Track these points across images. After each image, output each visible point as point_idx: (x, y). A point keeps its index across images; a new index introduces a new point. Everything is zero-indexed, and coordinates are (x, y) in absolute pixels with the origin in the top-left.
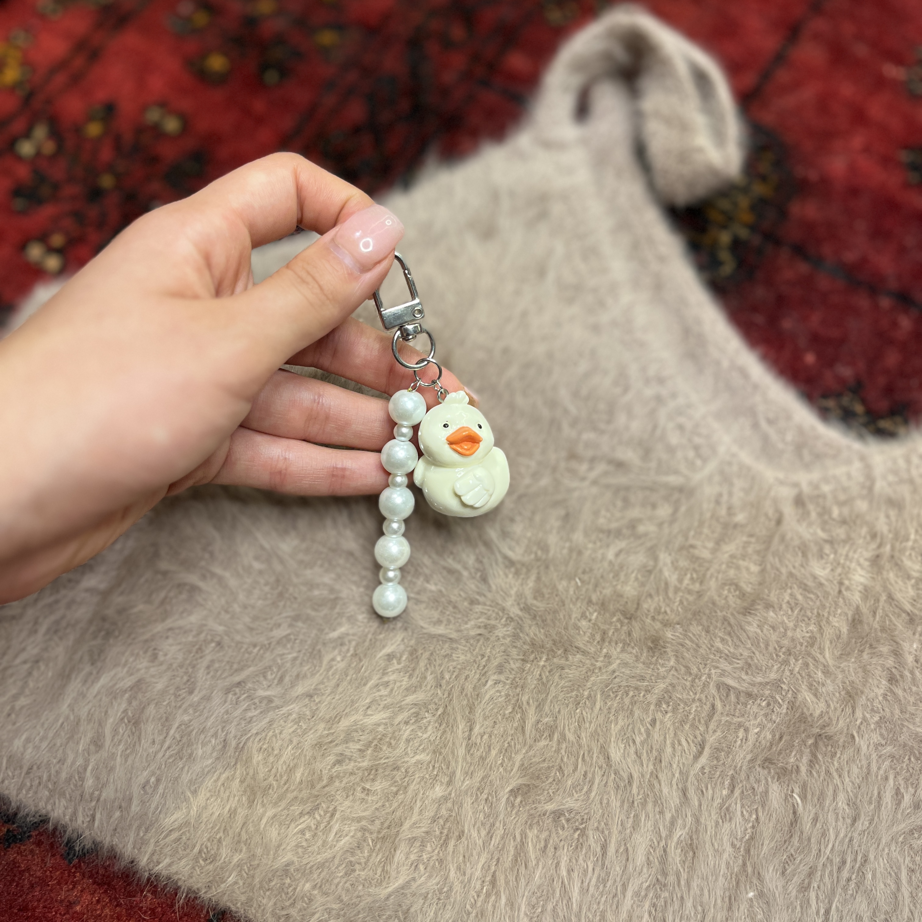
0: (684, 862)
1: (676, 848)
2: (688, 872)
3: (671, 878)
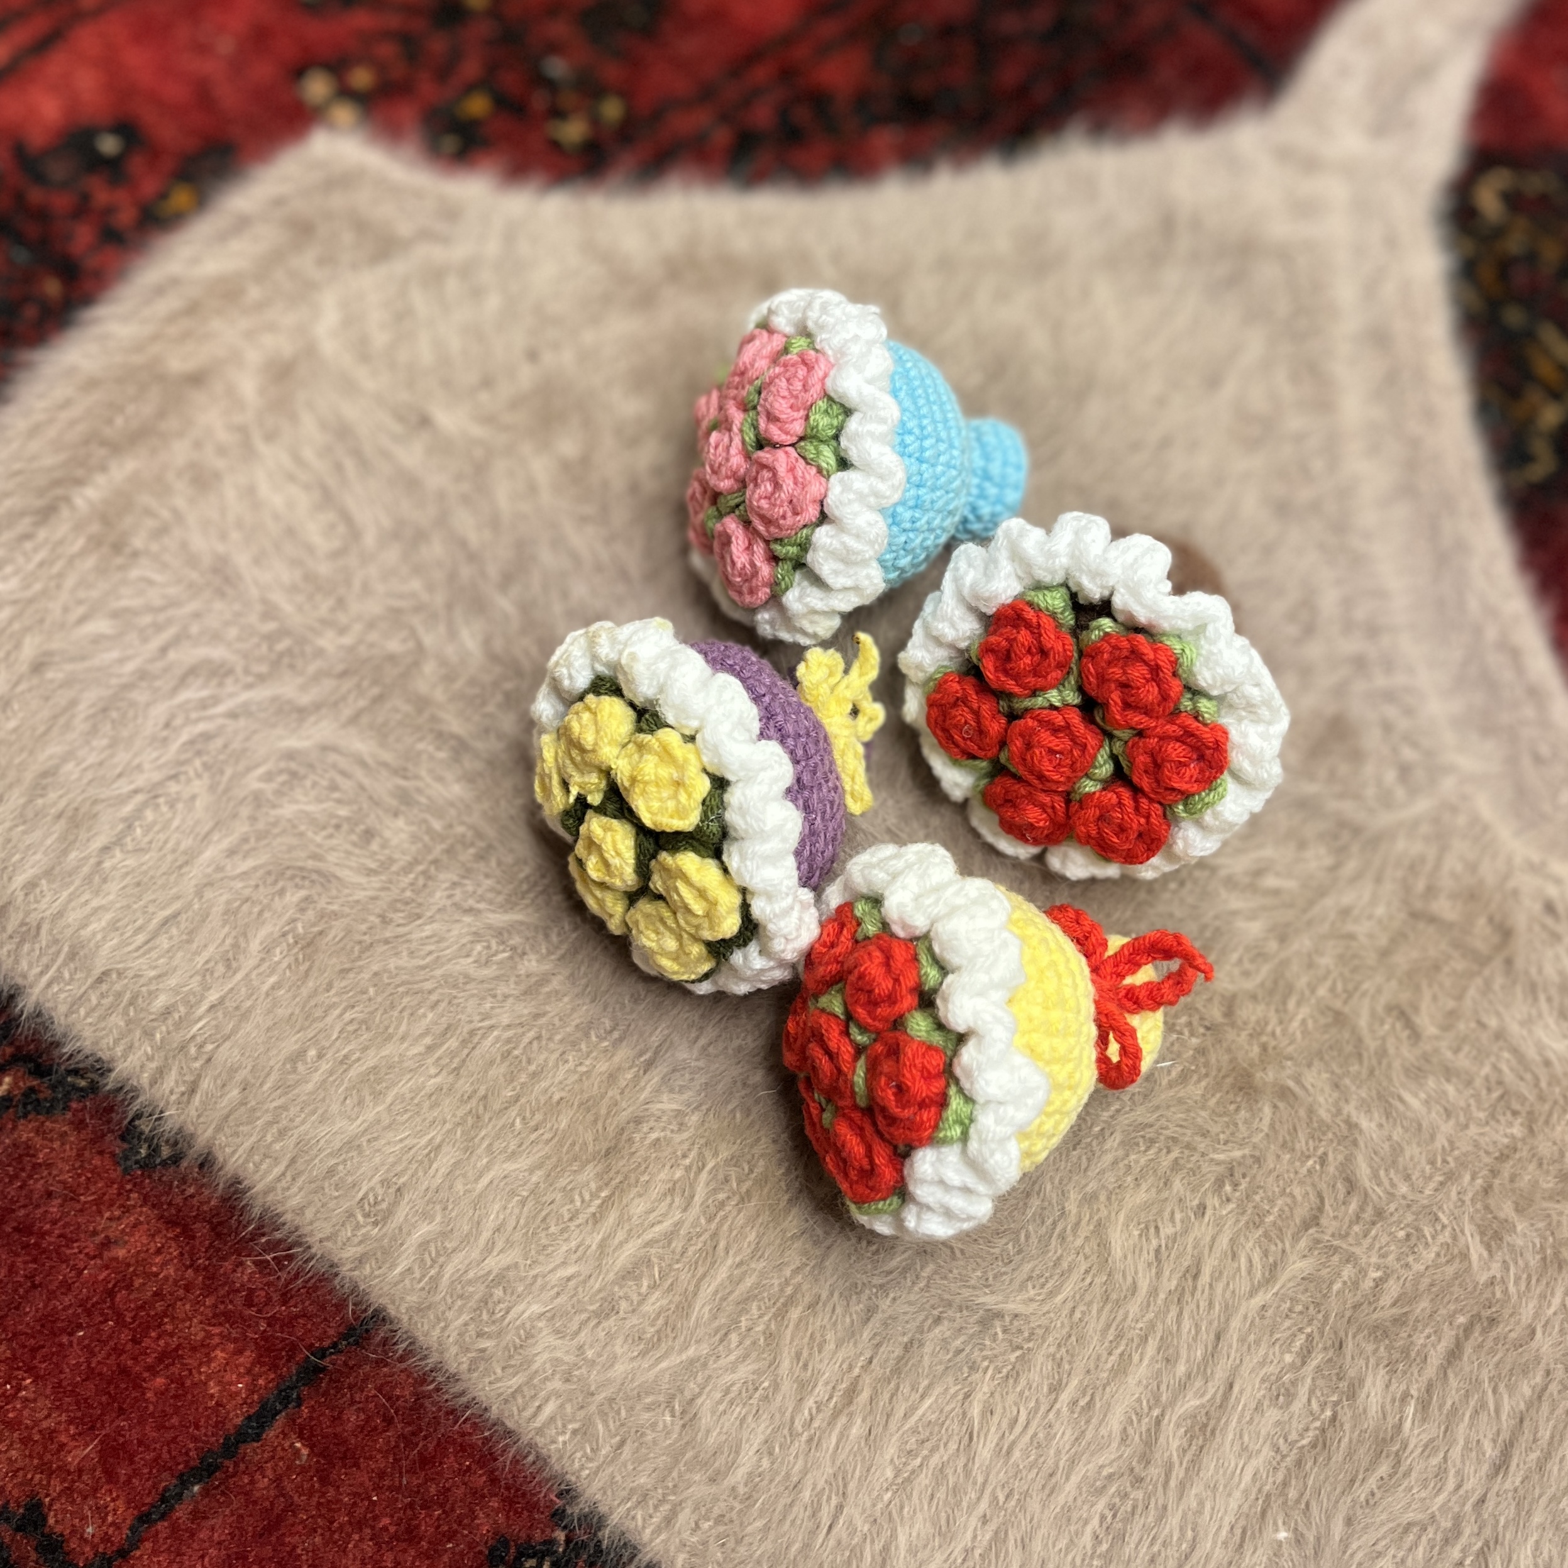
0: (1185, 1451)
1: (1178, 1425)
2: (1187, 1470)
3: (1155, 1472)
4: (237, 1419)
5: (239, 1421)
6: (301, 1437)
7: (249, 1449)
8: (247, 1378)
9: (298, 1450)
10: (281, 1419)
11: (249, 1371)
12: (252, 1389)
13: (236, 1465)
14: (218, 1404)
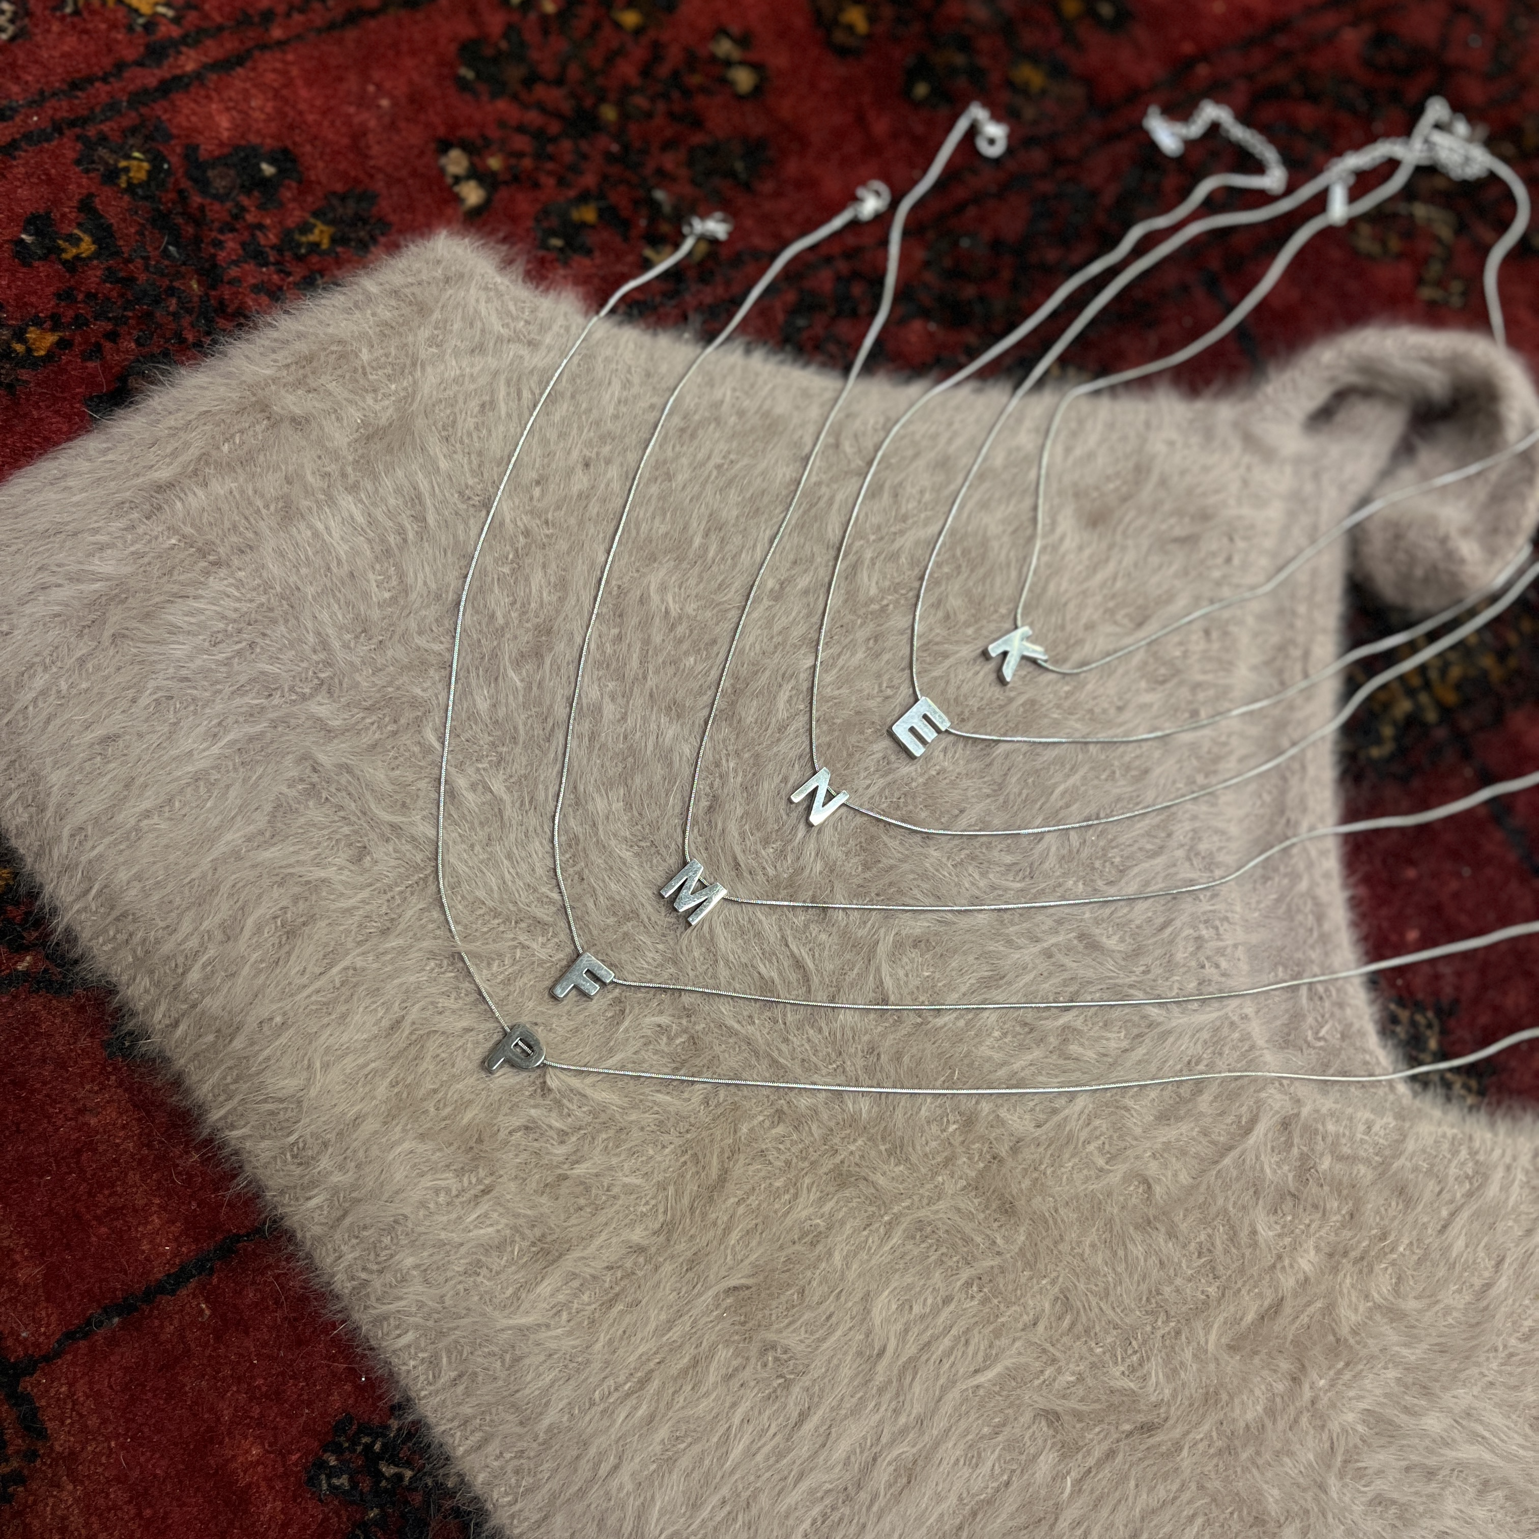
1: (890, 1464)
4: (158, 1274)
5: (160, 1276)
6: (207, 1301)
7: (164, 1299)
8: (174, 1245)
9: (202, 1310)
10: (193, 1282)
11: (176, 1239)
12: (175, 1254)
13: (151, 1311)
14: (147, 1259)
